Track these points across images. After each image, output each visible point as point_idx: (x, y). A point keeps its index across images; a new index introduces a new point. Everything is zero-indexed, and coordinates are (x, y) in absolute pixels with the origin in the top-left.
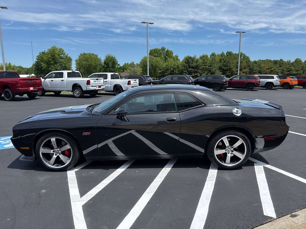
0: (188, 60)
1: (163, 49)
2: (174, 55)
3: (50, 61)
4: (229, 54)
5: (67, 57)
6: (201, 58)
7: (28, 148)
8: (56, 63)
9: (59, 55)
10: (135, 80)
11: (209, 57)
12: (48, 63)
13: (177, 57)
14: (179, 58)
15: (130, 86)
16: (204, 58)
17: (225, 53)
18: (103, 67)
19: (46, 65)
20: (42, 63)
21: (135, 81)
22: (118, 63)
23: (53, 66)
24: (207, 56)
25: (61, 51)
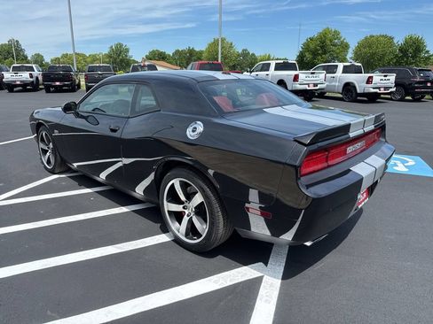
3: (317, 50)
5: (342, 42)
8: (325, 53)
9: (331, 41)
10: (385, 76)
12: (315, 54)
15: (370, 85)
18: (397, 56)
19: (311, 56)
20: (307, 54)
21: (384, 78)
22: (427, 49)
23: (320, 57)
25: (336, 33)
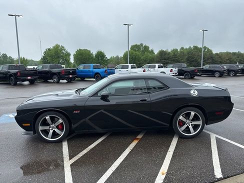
0: (162, 53)
1: (142, 44)
2: (150, 49)
4: (196, 47)
5: (67, 52)
6: (172, 51)
7: (29, 125)
8: (58, 57)
11: (179, 50)
12: (53, 57)
13: (152, 51)
14: (154, 52)
16: (175, 51)
17: (192, 47)
19: (51, 59)
20: (48, 58)
22: (106, 56)
24: (177, 50)
25: (62, 47)
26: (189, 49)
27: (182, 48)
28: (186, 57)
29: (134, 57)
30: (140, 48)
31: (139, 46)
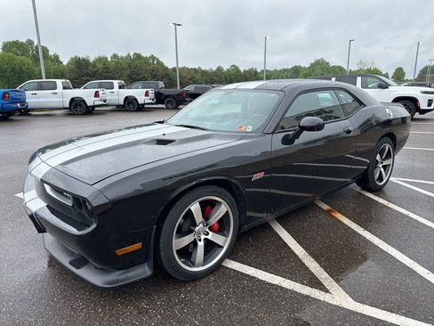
1: (30, 42)
2: (51, 53)
4: (137, 56)
7: (138, 246)
11: (109, 60)
13: (57, 57)
14: (61, 59)
16: (101, 60)
17: (132, 54)
24: (106, 58)
26: (127, 58)
27: (115, 56)
28: (128, 72)
29: (17, 68)
30: (27, 51)
31: (22, 44)
